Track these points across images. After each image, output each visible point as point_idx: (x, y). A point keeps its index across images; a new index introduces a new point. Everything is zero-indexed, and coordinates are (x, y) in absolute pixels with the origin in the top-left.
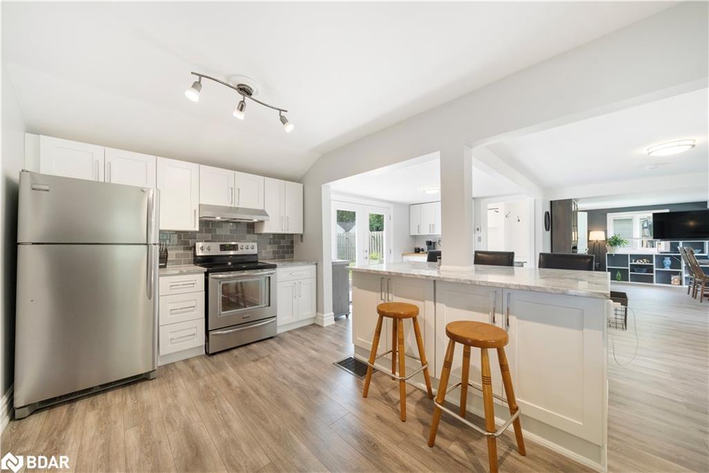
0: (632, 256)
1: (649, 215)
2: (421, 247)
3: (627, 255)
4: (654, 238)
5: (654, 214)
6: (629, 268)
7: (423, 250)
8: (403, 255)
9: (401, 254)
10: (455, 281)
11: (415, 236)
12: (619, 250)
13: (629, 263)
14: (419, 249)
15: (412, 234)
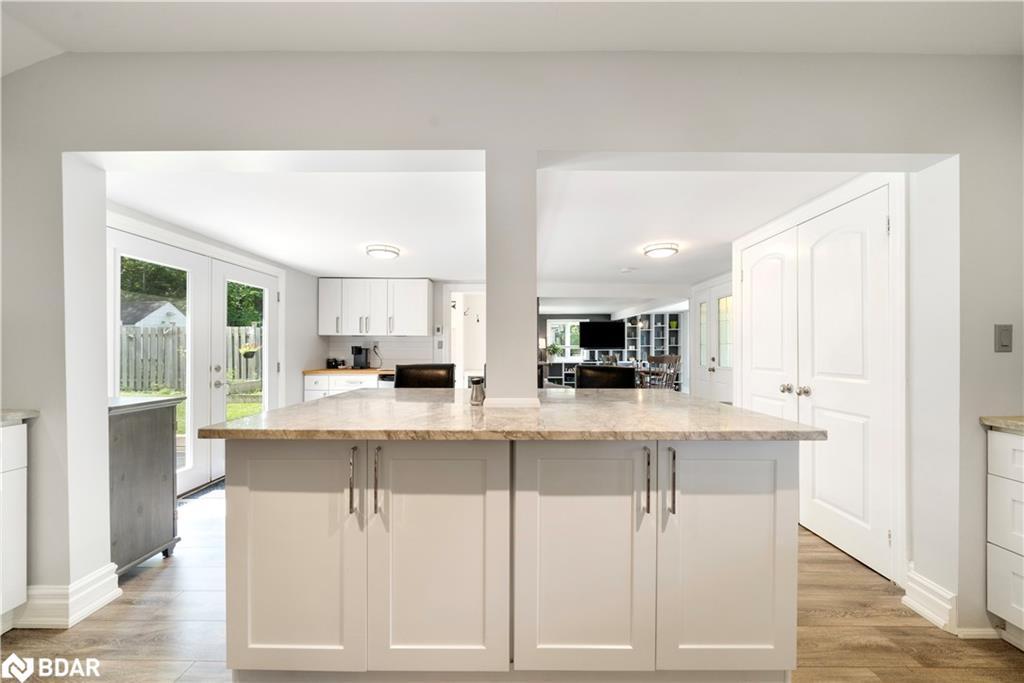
0: (566, 365)
1: (577, 323)
2: (340, 357)
3: (561, 364)
4: (581, 346)
5: (581, 323)
6: (563, 377)
7: (343, 363)
8: (304, 373)
9: (301, 372)
10: (580, 437)
11: (328, 337)
12: (557, 359)
13: (564, 373)
14: (335, 361)
15: (322, 332)
